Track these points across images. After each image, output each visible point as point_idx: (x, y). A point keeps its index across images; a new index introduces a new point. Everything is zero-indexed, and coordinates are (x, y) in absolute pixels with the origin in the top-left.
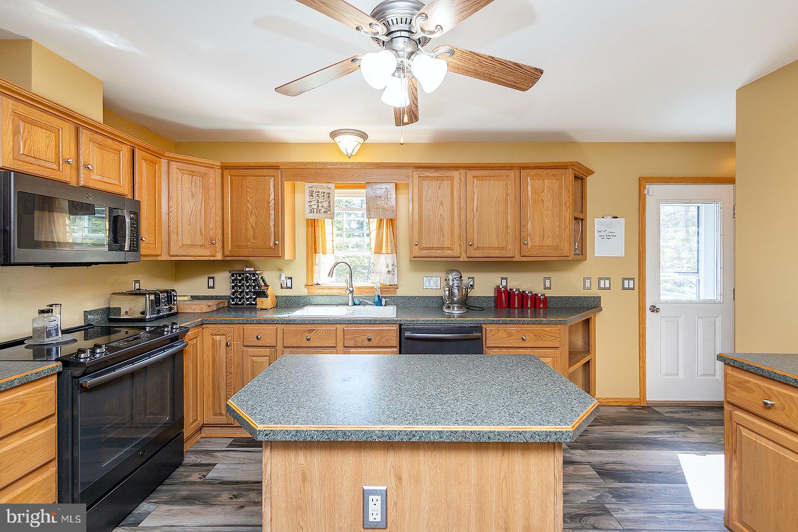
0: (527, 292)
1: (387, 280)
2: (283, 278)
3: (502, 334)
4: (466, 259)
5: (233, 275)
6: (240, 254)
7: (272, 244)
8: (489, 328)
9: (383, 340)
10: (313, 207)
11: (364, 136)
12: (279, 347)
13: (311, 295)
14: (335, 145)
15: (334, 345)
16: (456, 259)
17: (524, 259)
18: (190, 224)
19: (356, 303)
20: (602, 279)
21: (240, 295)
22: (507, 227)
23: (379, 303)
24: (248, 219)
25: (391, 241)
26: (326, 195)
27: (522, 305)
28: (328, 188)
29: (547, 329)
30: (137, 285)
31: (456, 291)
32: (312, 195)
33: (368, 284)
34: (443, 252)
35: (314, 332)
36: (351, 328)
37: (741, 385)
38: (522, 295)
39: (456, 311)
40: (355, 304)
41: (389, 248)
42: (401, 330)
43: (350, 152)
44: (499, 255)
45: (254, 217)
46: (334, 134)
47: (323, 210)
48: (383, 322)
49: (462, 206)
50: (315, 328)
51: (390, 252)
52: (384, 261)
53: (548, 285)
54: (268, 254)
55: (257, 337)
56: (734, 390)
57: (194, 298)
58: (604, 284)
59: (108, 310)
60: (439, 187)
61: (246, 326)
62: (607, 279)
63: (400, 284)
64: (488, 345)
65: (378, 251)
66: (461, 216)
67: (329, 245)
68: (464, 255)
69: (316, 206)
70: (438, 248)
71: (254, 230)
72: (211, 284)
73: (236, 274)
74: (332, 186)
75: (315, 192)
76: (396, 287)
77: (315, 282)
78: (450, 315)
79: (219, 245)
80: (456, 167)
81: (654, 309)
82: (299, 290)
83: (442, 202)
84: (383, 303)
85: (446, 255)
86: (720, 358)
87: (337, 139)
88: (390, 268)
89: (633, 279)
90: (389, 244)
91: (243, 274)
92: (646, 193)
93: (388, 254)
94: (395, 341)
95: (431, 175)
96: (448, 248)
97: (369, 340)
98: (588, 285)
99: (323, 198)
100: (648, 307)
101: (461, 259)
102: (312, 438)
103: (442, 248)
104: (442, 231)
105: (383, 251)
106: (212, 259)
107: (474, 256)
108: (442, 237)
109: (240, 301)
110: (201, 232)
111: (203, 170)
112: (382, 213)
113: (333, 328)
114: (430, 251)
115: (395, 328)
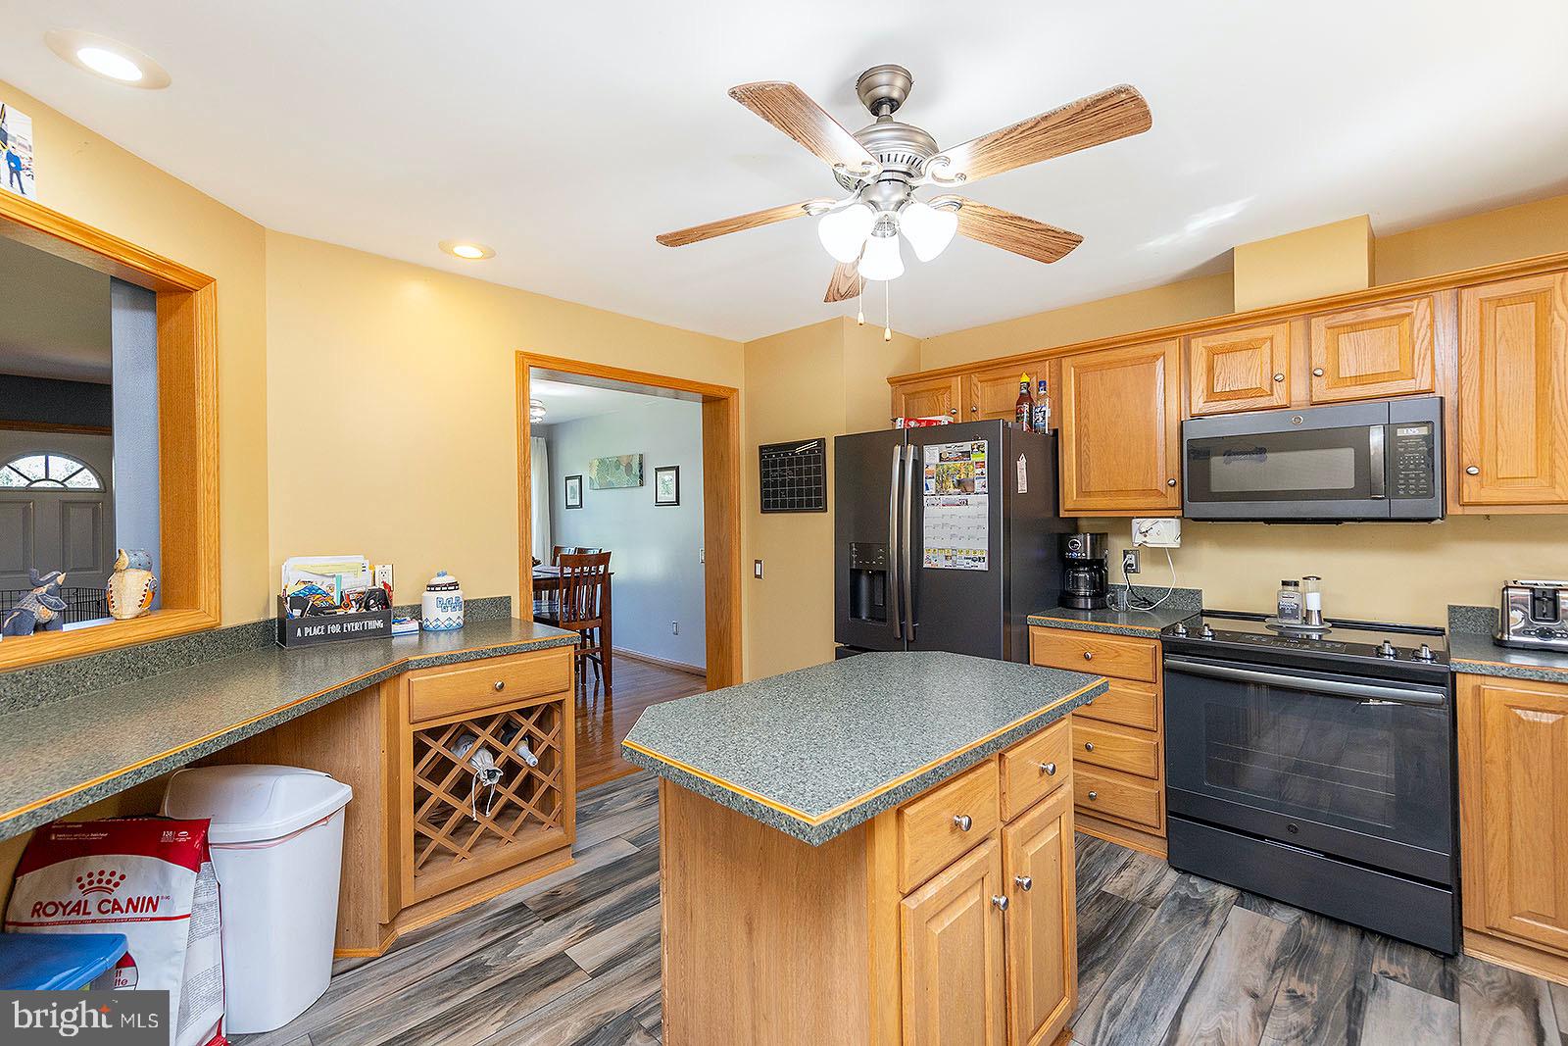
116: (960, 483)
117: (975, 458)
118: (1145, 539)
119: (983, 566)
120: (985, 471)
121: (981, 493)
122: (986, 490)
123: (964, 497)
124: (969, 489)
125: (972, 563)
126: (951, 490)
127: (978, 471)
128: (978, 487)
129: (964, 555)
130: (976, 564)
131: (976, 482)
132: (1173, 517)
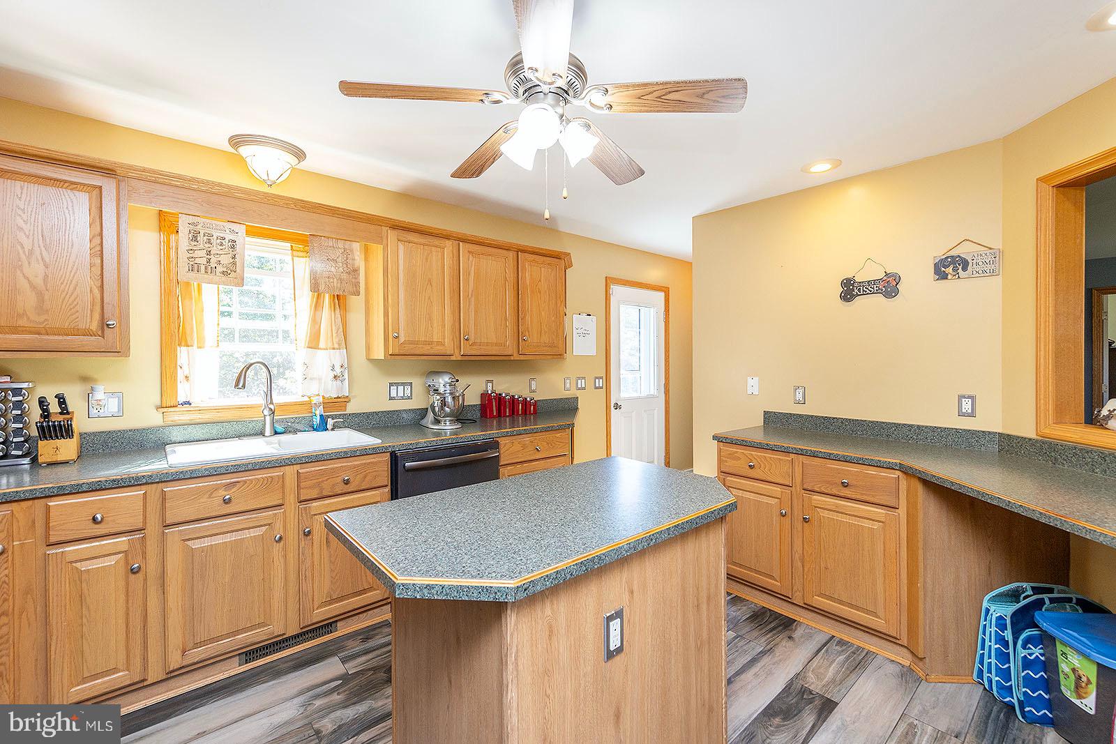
0: (504, 395)
1: (332, 389)
2: (98, 395)
3: (517, 447)
4: (460, 358)
8: (502, 441)
9: (367, 478)
10: (198, 261)
11: (300, 154)
14: (242, 161)
15: (280, 502)
16: (447, 358)
17: (522, 358)
19: (278, 431)
20: (579, 378)
22: (506, 320)
23: (323, 427)
26: (227, 244)
27: (514, 412)
28: (232, 231)
29: (558, 435)
31: (449, 399)
32: (195, 239)
34: (431, 348)
35: (238, 485)
36: (313, 469)
37: (732, 456)
38: (500, 398)
39: (449, 427)
40: (276, 433)
41: (335, 340)
42: (395, 461)
43: (273, 177)
44: (497, 353)
46: (237, 141)
47: (220, 269)
48: (365, 452)
50: (239, 480)
51: (336, 346)
52: (326, 361)
53: (533, 387)
54: (81, 346)
55: (94, 519)
56: (726, 461)
58: (581, 383)
60: (427, 259)
61: (55, 502)
62: (584, 378)
63: (353, 394)
64: (502, 463)
65: (314, 344)
67: (210, 333)
68: (457, 351)
69: (204, 261)
70: (426, 343)
74: (241, 229)
75: (202, 234)
76: (346, 400)
77: (181, 399)
80: (446, 236)
81: (617, 407)
83: (430, 280)
84: (329, 426)
85: (436, 353)
86: (715, 438)
87: (245, 151)
88: (338, 370)
89: (602, 378)
90: (334, 335)
92: (611, 293)
93: (334, 349)
94: (385, 478)
95: (416, 240)
96: (439, 343)
97: (347, 482)
98: (568, 385)
99: (219, 247)
100: (612, 405)
101: (453, 358)
102: (571, 574)
103: (430, 343)
104: (430, 319)
105: (322, 345)
107: (468, 353)
108: (430, 328)
112: (339, 285)
113: (276, 473)
114: (415, 346)
115: (387, 457)
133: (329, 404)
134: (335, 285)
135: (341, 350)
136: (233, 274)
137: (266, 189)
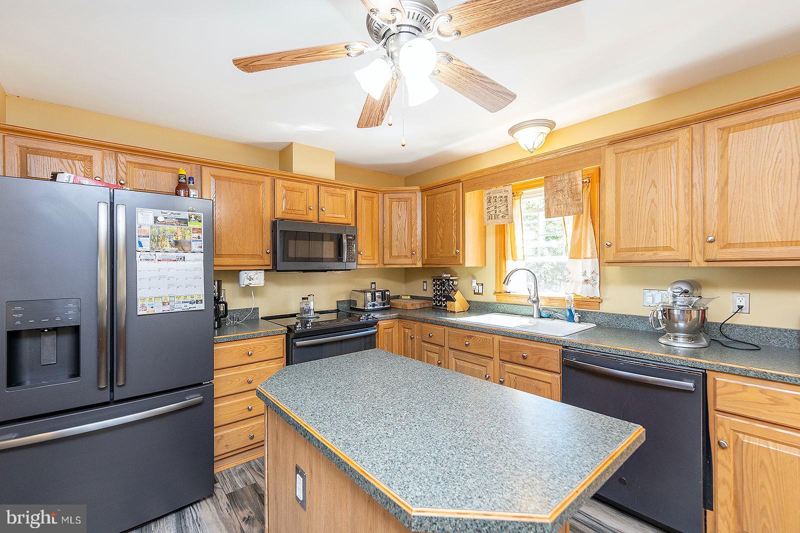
1: (584, 291)
2: (474, 284)
4: (705, 264)
5: (434, 281)
6: (432, 262)
7: (454, 253)
8: (723, 379)
9: (542, 361)
10: (492, 213)
11: (551, 124)
12: (446, 347)
13: (499, 302)
14: (516, 144)
16: (684, 265)
18: (397, 240)
19: (543, 316)
21: (439, 298)
23: (570, 318)
24: (437, 231)
25: (592, 242)
26: (503, 199)
28: (505, 191)
30: (373, 285)
32: (490, 202)
33: (561, 294)
34: (654, 254)
35: (473, 338)
36: (507, 341)
39: (682, 344)
40: (541, 317)
41: (589, 251)
42: (564, 354)
43: (531, 146)
45: (442, 230)
46: (512, 131)
47: (501, 215)
48: (541, 339)
49: (695, 181)
50: (473, 335)
51: (590, 256)
54: (451, 262)
55: (430, 335)
57: (413, 297)
59: (350, 302)
60: (650, 161)
61: (424, 325)
63: (604, 297)
64: (718, 407)
65: (576, 255)
66: (694, 196)
67: (519, 251)
68: (698, 257)
69: (494, 211)
70: (647, 249)
71: (442, 241)
72: (425, 288)
73: (436, 280)
74: (510, 188)
75: (492, 198)
76: (600, 301)
77: (505, 290)
78: (669, 349)
79: (419, 254)
82: (489, 296)
83: (653, 182)
84: (576, 319)
85: (663, 259)
87: (516, 136)
88: (589, 276)
91: (441, 280)
93: (587, 258)
94: (556, 365)
95: (636, 147)
96: (666, 248)
97: (525, 357)
99: (500, 203)
101: (693, 264)
103: (653, 249)
104: (653, 224)
106: (414, 266)
107: (719, 257)
108: (653, 233)
109: (439, 303)
110: (405, 245)
111: (406, 196)
112: (565, 209)
113: (489, 337)
114: (634, 253)
115: (558, 349)
116: (177, 243)
117: (192, 225)
118: (250, 282)
119: (201, 306)
120: (202, 236)
121: (198, 252)
122: (202, 250)
123: (181, 254)
124: (186, 249)
125: (191, 306)
126: (168, 248)
127: (196, 235)
128: (195, 246)
129: (181, 300)
130: (194, 305)
131: (193, 243)
132: (262, 270)
133: (579, 302)
134: (562, 209)
135: (594, 259)
136: (507, 217)
137: (530, 155)
